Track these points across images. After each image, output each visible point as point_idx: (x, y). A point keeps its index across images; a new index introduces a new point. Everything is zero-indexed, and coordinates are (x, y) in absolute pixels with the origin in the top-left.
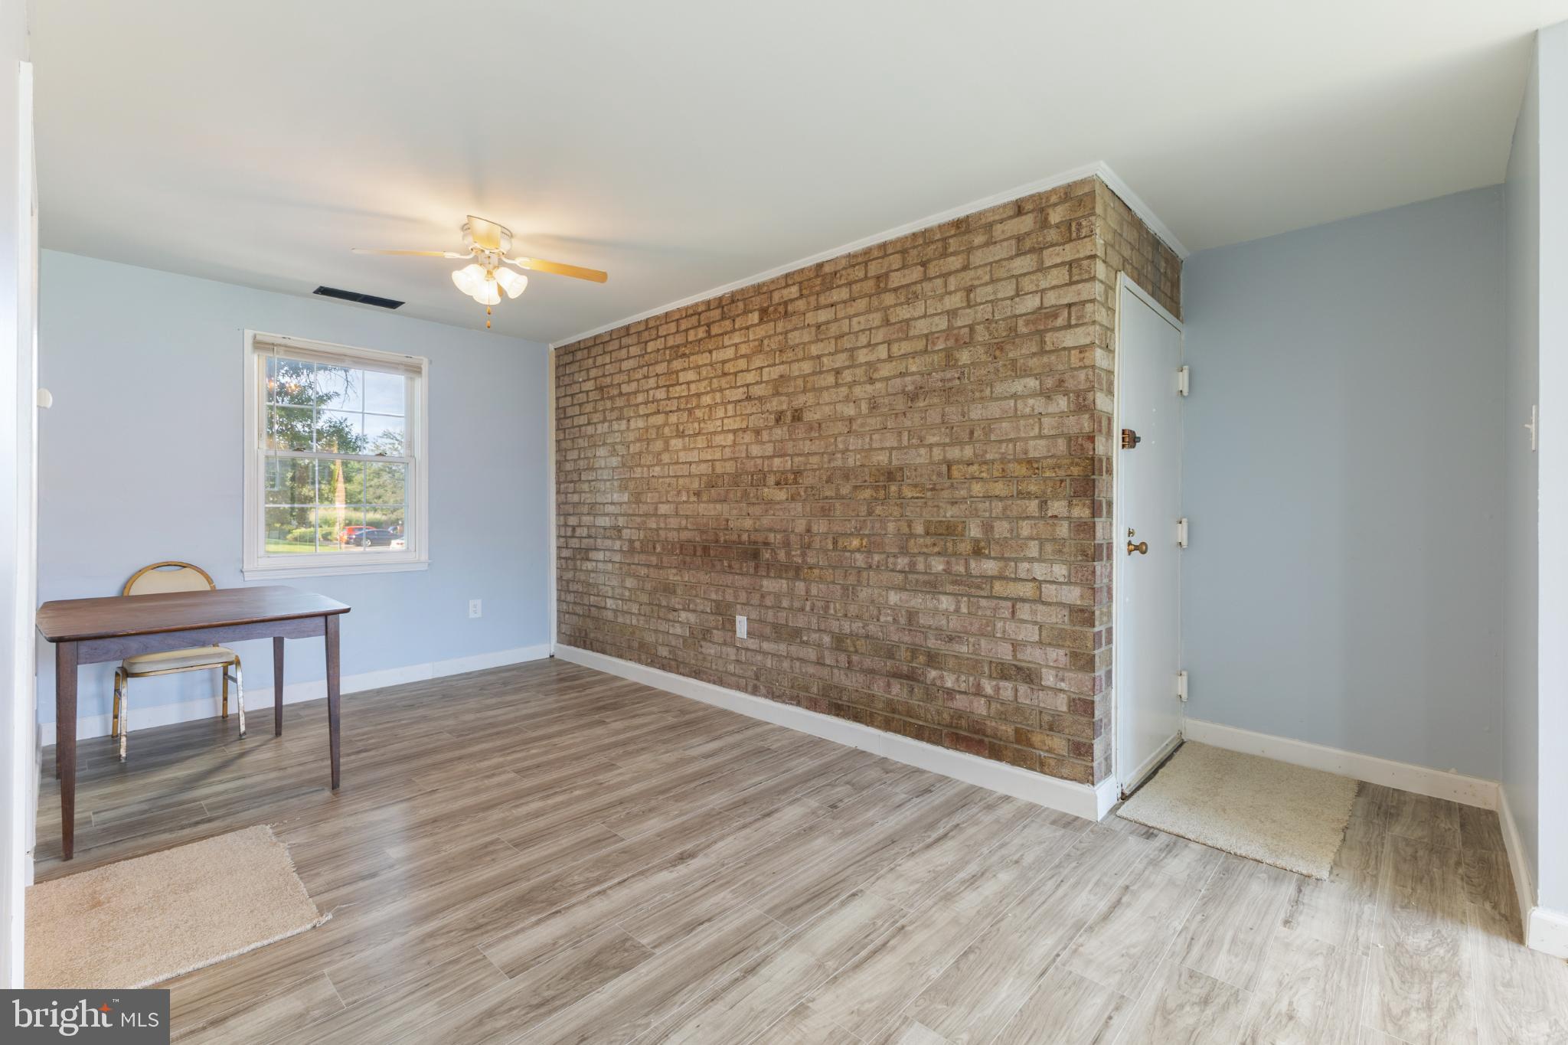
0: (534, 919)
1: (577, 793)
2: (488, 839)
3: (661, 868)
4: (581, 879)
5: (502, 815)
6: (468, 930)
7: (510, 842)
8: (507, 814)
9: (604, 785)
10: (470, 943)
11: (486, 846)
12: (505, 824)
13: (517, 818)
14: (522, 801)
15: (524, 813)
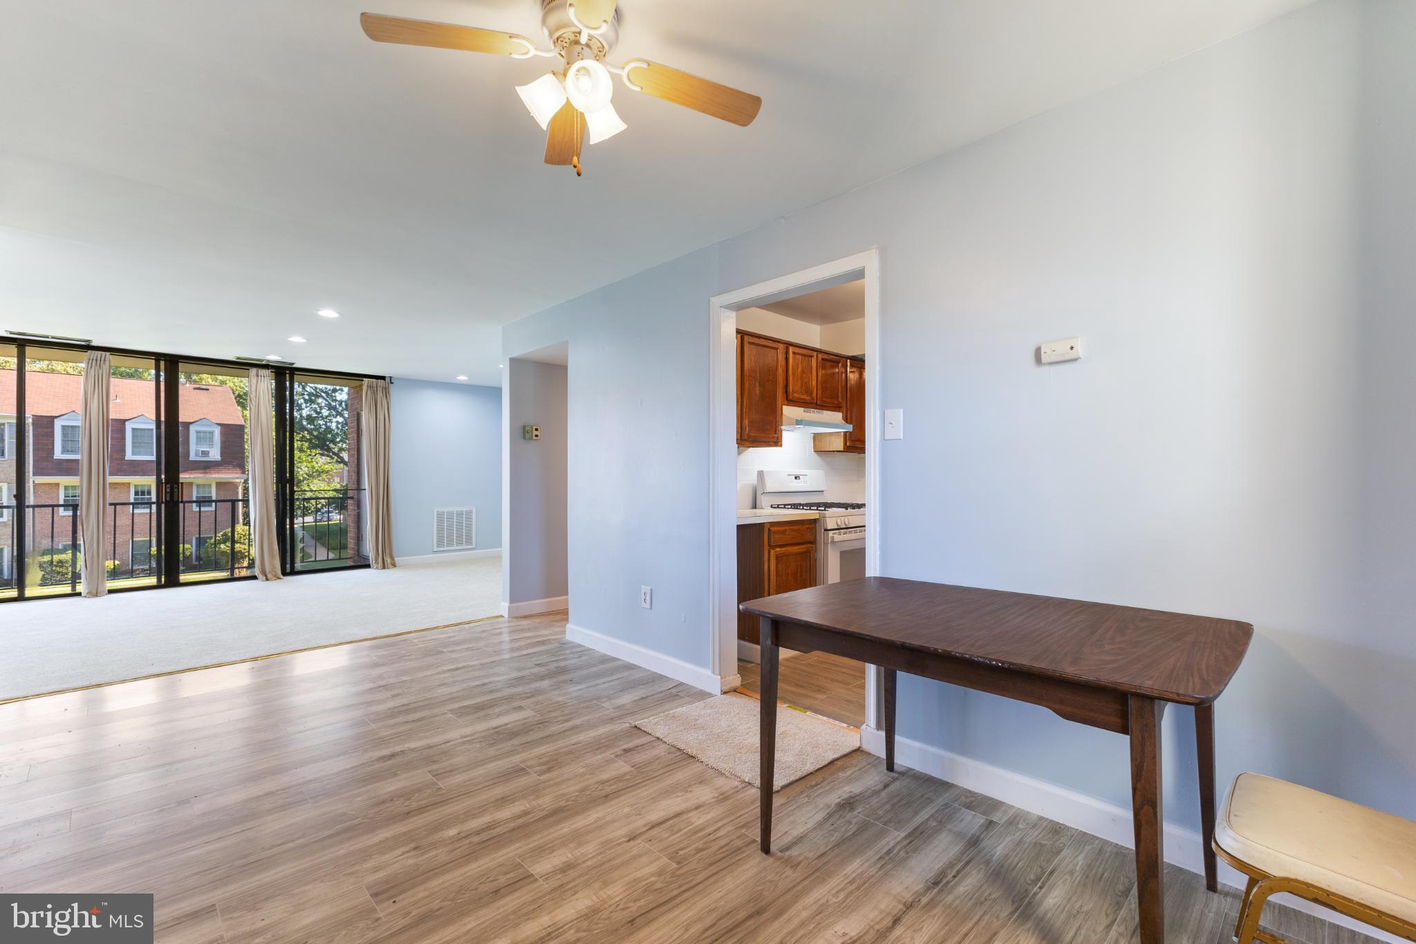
0: (509, 726)
1: (452, 832)
2: (547, 776)
3: (413, 750)
4: (474, 745)
5: (539, 802)
6: (547, 722)
7: (529, 773)
8: (534, 803)
9: (413, 845)
10: (544, 717)
11: (549, 770)
12: (535, 791)
13: (524, 797)
14: (521, 821)
15: (517, 803)
